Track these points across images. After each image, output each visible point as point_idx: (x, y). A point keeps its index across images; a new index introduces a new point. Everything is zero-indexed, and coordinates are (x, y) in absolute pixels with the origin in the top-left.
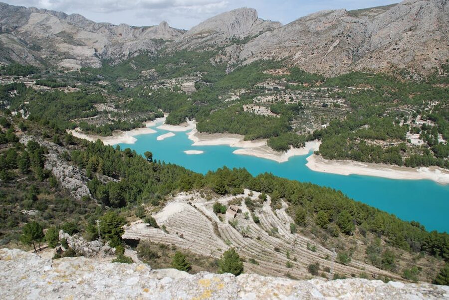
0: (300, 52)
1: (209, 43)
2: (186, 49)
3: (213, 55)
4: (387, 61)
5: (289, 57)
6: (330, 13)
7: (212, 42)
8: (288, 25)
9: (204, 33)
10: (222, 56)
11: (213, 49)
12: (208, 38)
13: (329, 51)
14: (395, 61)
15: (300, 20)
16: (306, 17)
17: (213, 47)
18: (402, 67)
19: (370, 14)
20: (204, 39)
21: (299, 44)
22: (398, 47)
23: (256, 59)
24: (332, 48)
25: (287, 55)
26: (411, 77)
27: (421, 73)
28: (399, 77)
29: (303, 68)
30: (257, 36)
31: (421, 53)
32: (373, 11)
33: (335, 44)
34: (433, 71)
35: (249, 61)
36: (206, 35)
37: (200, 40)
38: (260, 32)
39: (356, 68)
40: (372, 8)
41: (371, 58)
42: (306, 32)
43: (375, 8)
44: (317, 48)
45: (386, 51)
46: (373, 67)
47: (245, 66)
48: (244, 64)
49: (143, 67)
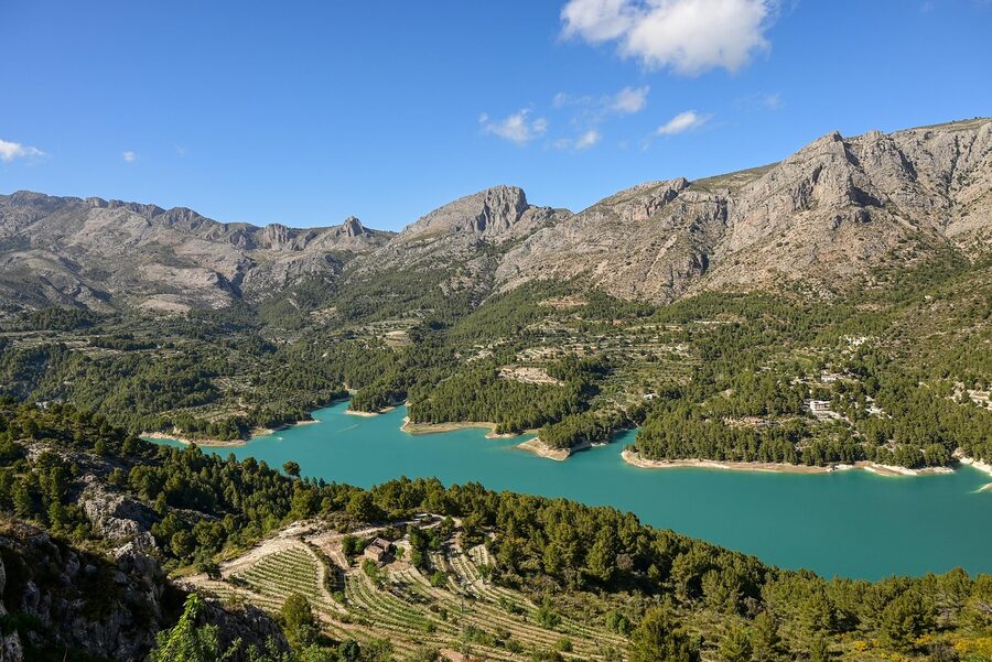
0: (605, 263)
1: (437, 254)
2: (396, 268)
3: (447, 276)
4: (769, 267)
5: (587, 272)
6: (657, 187)
7: (443, 253)
8: (581, 214)
9: (429, 236)
10: (462, 279)
11: (445, 266)
12: (436, 245)
13: (659, 256)
14: (783, 267)
15: (603, 204)
16: (613, 198)
17: (444, 261)
18: (796, 276)
19: (732, 184)
20: (428, 248)
21: (603, 248)
22: (787, 240)
23: (526, 279)
24: (663, 251)
25: (581, 270)
26: (815, 294)
27: (834, 286)
28: (793, 296)
29: (612, 292)
30: (525, 238)
31: (831, 249)
32: (736, 178)
33: (669, 243)
34: (855, 280)
35: (515, 284)
36: (432, 239)
37: (420, 250)
38: (532, 229)
39: (711, 285)
40: (736, 173)
41: (737, 263)
42: (615, 224)
43: (742, 172)
44: (635, 253)
45: (765, 249)
46: (742, 280)
47: (505, 294)
48: (503, 290)
49: (314, 305)
